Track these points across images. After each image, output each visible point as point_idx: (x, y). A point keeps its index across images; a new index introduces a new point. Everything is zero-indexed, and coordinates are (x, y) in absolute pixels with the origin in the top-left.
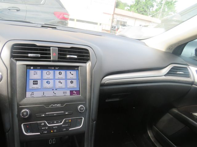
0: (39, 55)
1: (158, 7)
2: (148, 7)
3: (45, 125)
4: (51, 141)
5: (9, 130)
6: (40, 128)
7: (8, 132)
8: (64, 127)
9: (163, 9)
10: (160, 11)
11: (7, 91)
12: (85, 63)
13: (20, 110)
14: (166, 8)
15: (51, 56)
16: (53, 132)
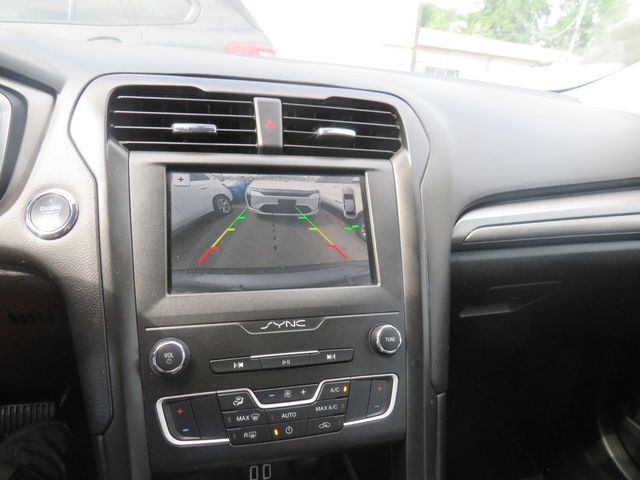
0: (213, 128)
1: (564, 14)
2: (529, 15)
3: (249, 407)
4: (254, 470)
5: (110, 423)
6: (229, 419)
7: (103, 434)
8: (324, 416)
9: (584, 18)
10: (574, 26)
11: (96, 267)
12: (388, 157)
13: (147, 341)
14: (593, 13)
15: (259, 131)
16: (282, 436)
